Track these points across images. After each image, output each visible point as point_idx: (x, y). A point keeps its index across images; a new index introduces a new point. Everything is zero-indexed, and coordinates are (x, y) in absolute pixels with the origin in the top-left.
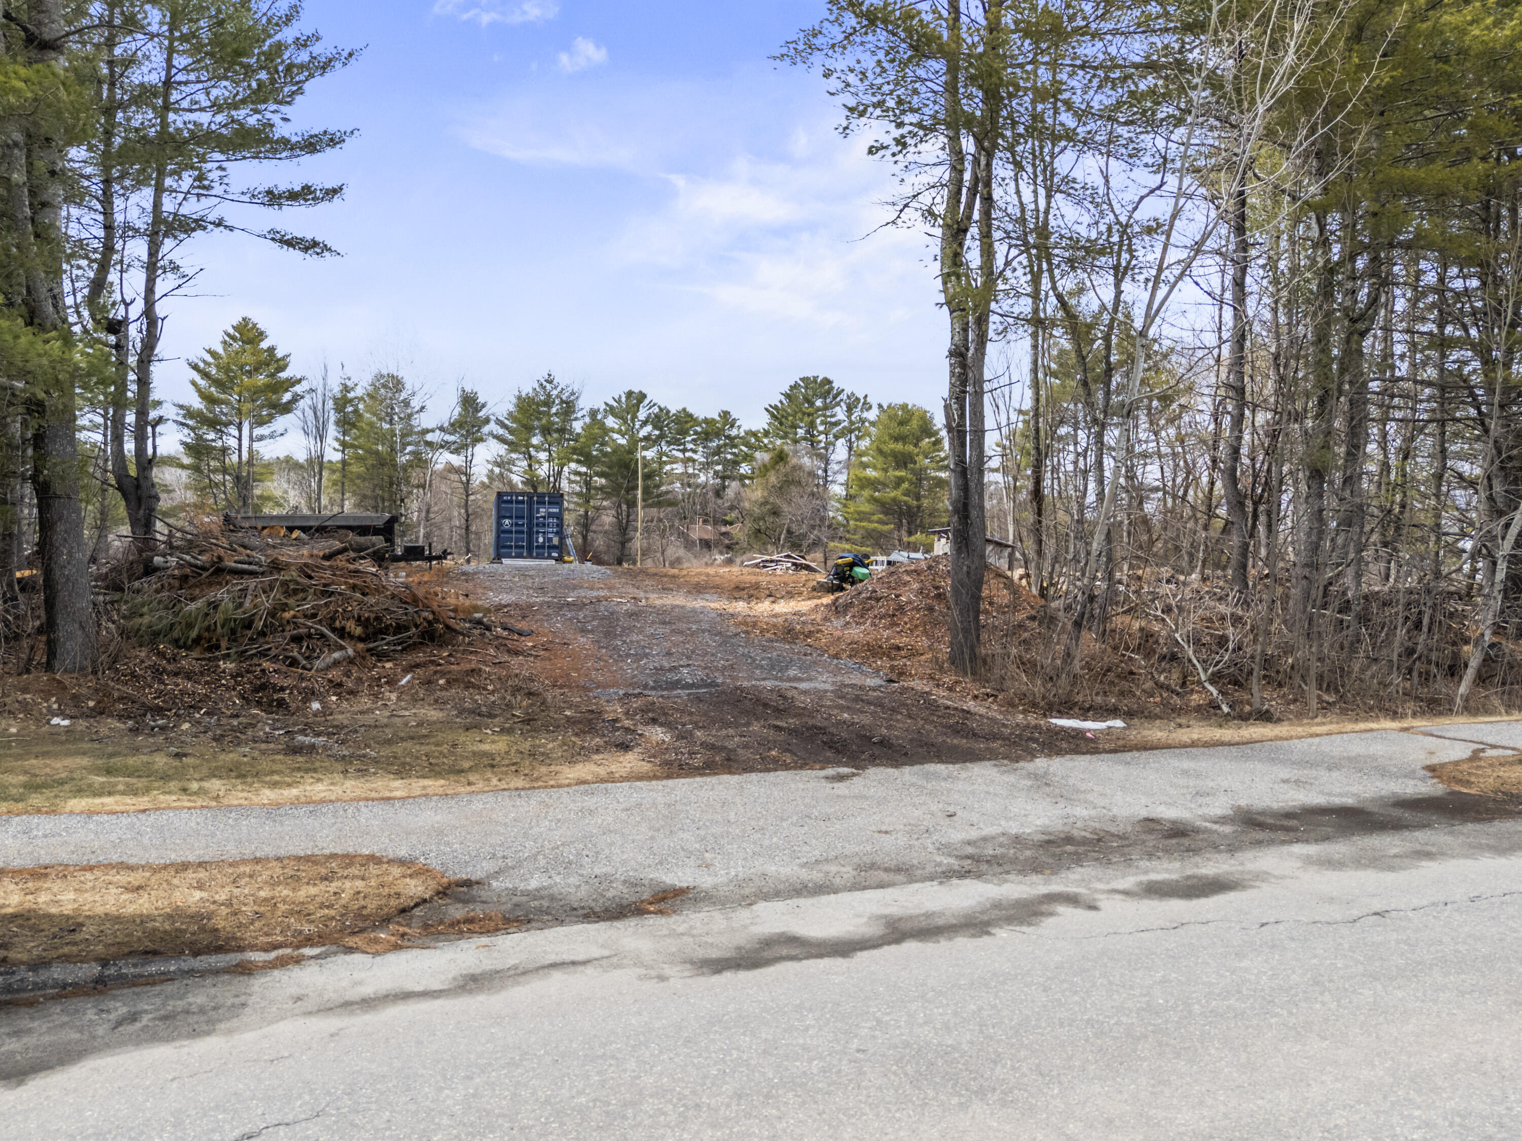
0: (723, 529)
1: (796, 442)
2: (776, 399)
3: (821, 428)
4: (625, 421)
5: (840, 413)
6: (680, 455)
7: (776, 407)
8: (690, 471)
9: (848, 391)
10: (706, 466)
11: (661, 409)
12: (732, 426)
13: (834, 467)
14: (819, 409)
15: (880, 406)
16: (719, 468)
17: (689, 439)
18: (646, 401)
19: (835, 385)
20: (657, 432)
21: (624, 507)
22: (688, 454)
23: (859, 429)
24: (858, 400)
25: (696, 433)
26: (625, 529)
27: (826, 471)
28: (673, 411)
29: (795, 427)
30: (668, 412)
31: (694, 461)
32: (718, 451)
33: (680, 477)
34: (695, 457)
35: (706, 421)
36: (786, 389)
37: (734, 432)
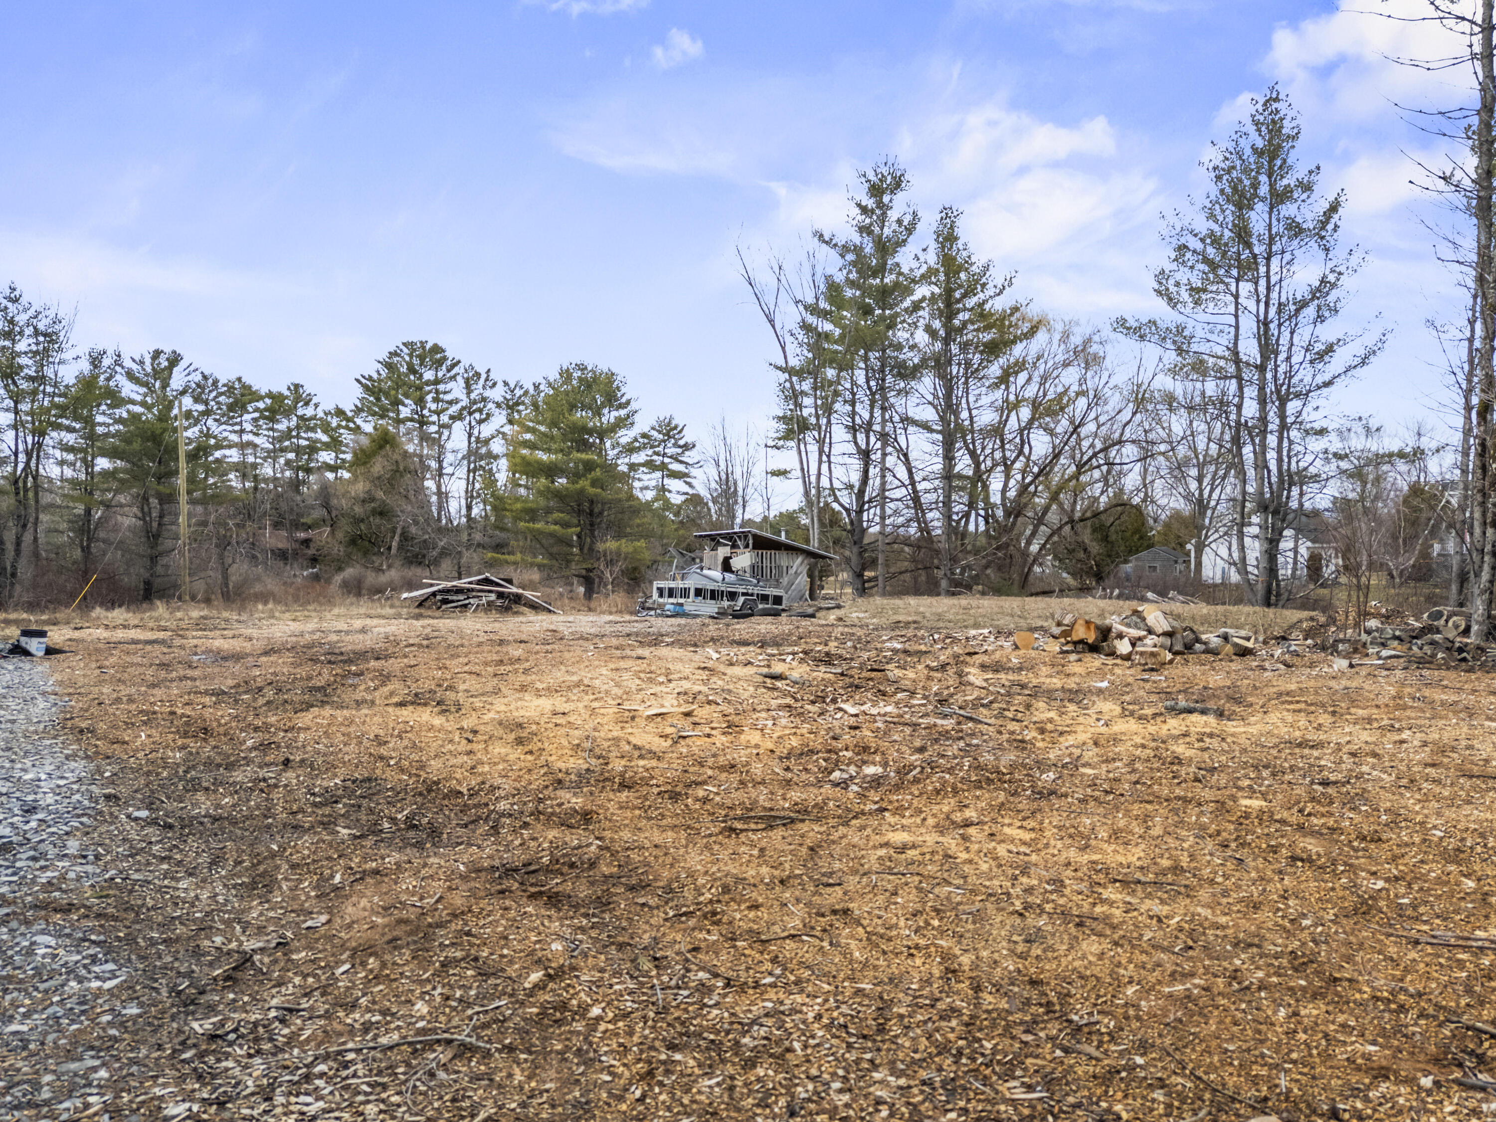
0: (302, 535)
1: (399, 421)
2: (372, 369)
3: (434, 407)
4: (151, 390)
5: (457, 390)
6: (234, 438)
7: (370, 378)
8: (251, 459)
9: (465, 363)
10: (272, 455)
11: (205, 377)
12: (307, 404)
13: (449, 458)
14: (428, 383)
15: (506, 384)
16: (291, 456)
17: (247, 417)
18: (183, 364)
19: (449, 354)
20: (201, 408)
21: (154, 502)
22: (246, 437)
23: (480, 411)
24: (478, 375)
25: (257, 410)
26: (156, 536)
27: (440, 462)
28: (223, 381)
29: (397, 403)
30: (215, 382)
31: (255, 446)
32: (287, 434)
33: (236, 467)
34: (257, 440)
35: (270, 395)
36: (383, 355)
37: (309, 412)
